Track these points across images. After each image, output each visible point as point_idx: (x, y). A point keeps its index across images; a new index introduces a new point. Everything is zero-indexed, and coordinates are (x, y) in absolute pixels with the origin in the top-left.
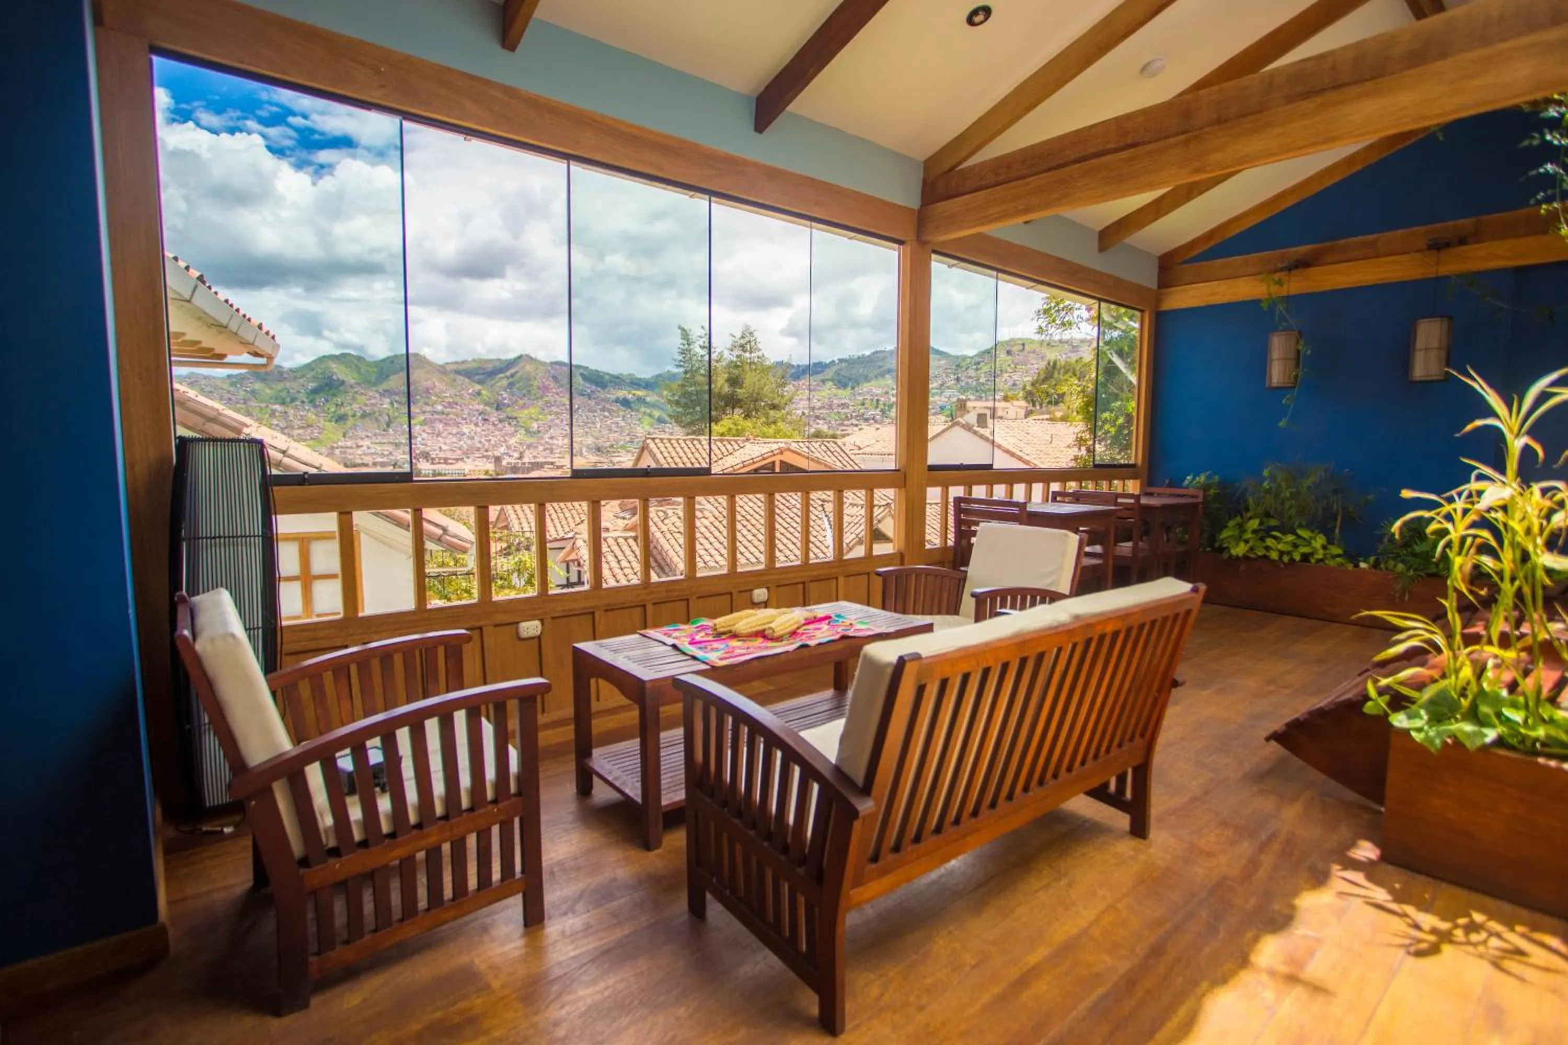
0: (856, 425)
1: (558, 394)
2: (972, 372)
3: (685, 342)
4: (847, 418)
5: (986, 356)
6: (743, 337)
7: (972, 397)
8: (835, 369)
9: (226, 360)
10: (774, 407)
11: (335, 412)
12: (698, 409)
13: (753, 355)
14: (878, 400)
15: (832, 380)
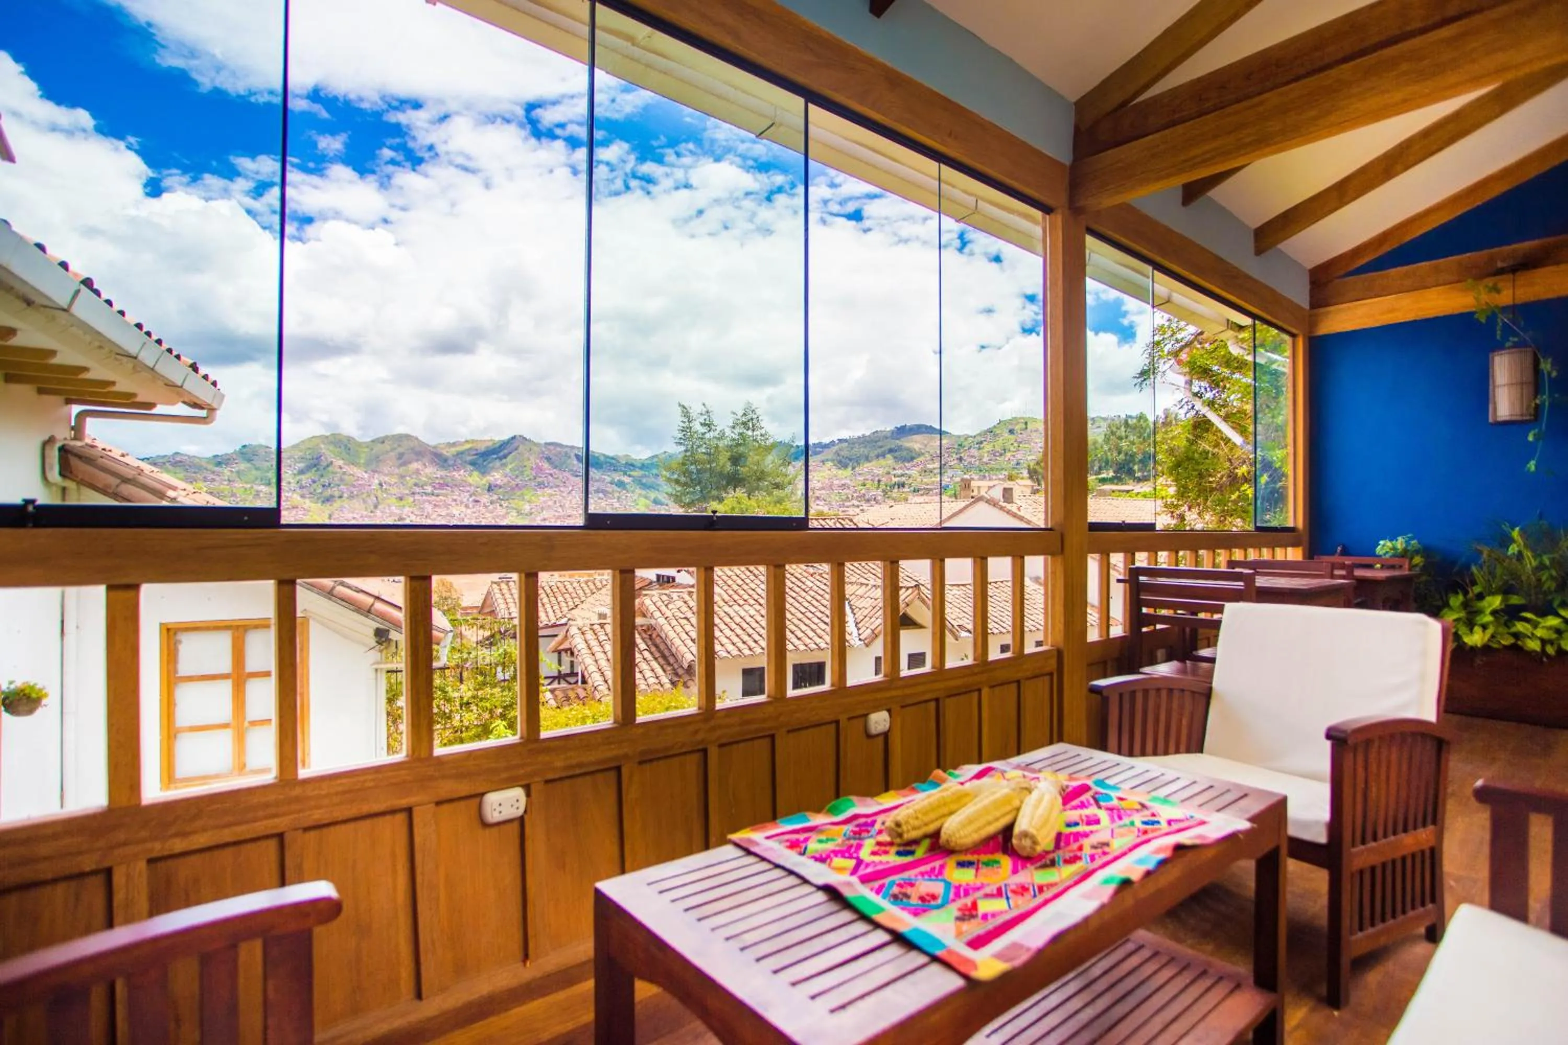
0: (858, 506)
1: (551, 475)
2: (974, 452)
3: (686, 420)
4: (847, 499)
5: (989, 436)
6: (745, 414)
7: (976, 477)
8: (836, 448)
9: (155, 411)
10: (777, 486)
11: (321, 493)
12: (698, 488)
13: (755, 433)
14: (879, 481)
15: (832, 461)
